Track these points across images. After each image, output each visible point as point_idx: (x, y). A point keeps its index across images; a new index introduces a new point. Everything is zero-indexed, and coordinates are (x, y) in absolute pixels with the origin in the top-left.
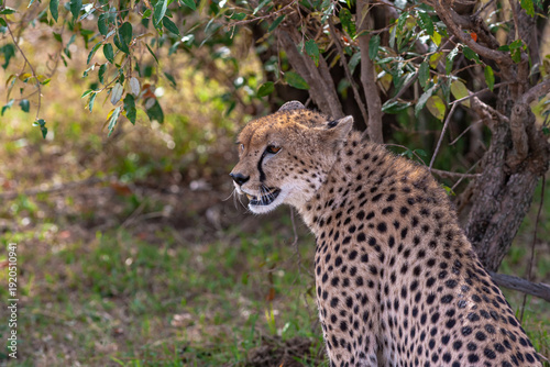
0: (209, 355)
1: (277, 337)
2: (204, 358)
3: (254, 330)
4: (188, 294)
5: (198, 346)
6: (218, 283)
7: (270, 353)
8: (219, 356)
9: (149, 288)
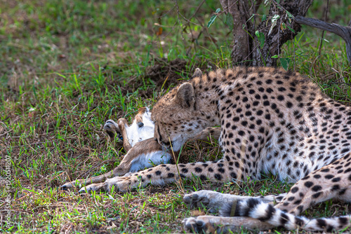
0: (121, 71)
1: (164, 59)
2: (118, 73)
3: (149, 54)
4: (106, 32)
5: (114, 65)
6: (125, 25)
7: (159, 69)
8: (127, 72)
9: (82, 28)
